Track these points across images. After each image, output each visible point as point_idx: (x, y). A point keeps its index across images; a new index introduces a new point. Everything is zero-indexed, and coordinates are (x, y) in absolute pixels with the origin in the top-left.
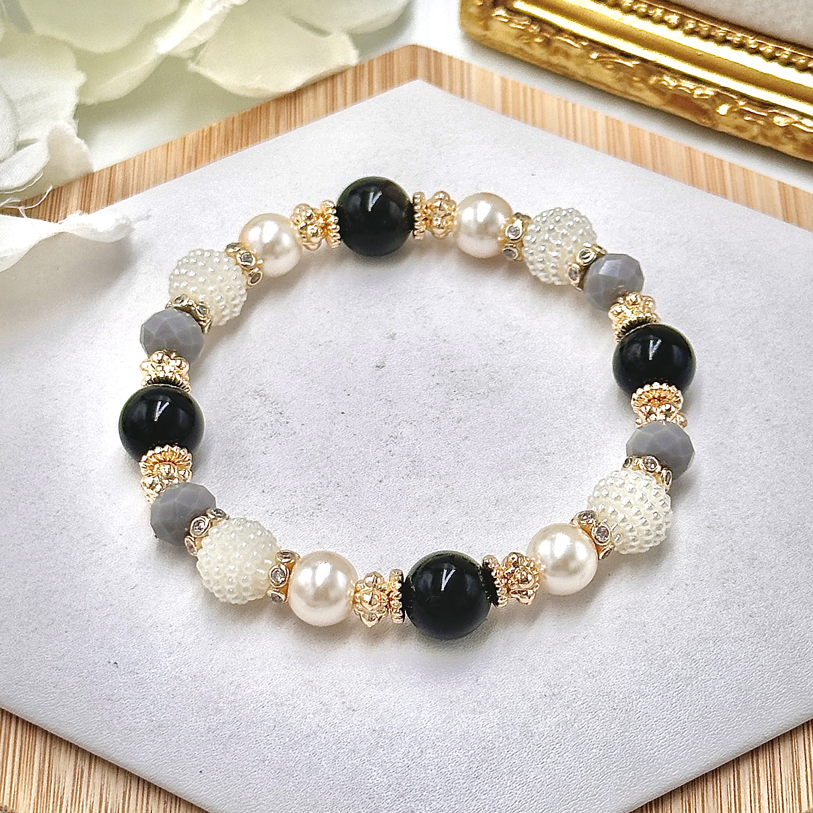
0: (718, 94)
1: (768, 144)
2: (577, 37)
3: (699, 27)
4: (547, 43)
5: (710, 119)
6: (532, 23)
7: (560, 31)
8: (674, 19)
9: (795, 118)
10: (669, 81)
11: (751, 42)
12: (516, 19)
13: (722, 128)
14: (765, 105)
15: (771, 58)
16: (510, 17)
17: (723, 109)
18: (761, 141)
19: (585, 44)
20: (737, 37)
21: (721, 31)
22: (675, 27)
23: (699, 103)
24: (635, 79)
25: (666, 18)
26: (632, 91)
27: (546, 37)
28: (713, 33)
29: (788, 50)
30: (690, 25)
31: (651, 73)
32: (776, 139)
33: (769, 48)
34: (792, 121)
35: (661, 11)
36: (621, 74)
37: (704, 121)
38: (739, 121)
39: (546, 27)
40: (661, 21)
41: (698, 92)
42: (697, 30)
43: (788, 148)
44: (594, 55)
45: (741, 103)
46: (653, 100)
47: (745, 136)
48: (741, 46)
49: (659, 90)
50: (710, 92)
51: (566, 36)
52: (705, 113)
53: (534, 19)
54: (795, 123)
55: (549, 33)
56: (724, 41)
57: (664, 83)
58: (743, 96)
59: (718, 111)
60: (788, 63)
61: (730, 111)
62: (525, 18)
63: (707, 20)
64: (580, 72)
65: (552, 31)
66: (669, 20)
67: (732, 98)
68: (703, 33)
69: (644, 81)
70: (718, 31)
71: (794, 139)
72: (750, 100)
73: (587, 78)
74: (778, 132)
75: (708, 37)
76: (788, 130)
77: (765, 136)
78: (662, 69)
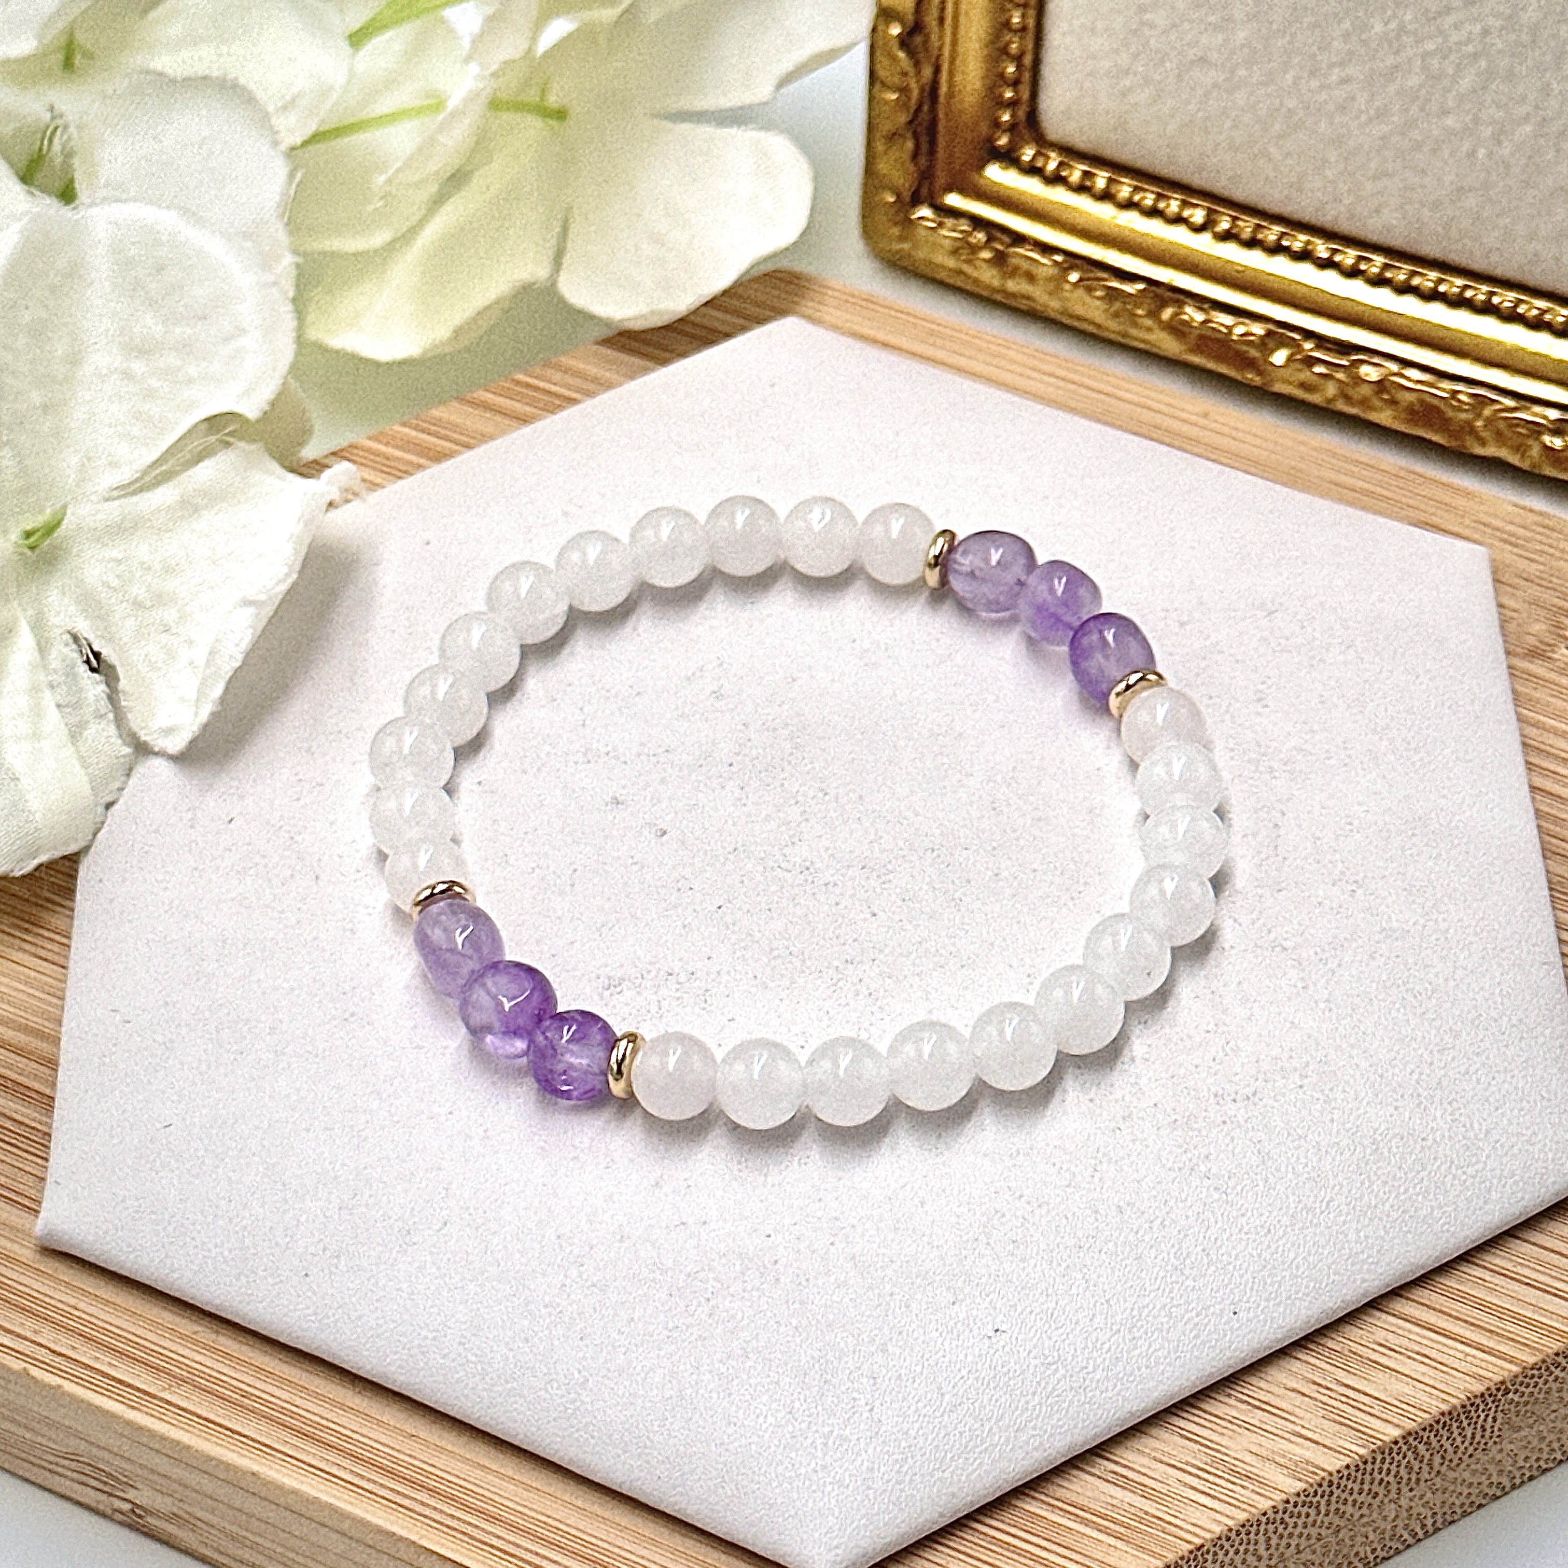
0: (1269, 333)
1: (1353, 411)
2: (1047, 249)
3: (1237, 226)
4: (1000, 259)
5: (1260, 373)
6: (975, 229)
7: (1019, 239)
8: (1198, 216)
9: (1394, 367)
10: (1193, 315)
11: (1322, 249)
12: (949, 222)
13: (1279, 388)
14: (1345, 348)
15: (1353, 273)
16: (938, 219)
17: (1280, 357)
18: (1341, 406)
19: (1059, 258)
20: (1298, 241)
21: (1272, 233)
22: (1201, 229)
23: (1240, 347)
24: (1140, 312)
25: (1186, 214)
26: (1134, 332)
27: (997, 250)
28: (1260, 236)
29: (1379, 260)
30: (1224, 225)
31: (1164, 304)
32: (1364, 403)
33: (1349, 257)
34: (1388, 372)
35: (1179, 203)
36: (1117, 305)
37: (1250, 376)
38: (1305, 375)
39: (997, 234)
40: (1178, 220)
41: (1239, 330)
42: (1235, 231)
43: (1384, 417)
44: (1074, 277)
45: (1308, 345)
46: (1170, 346)
47: (1315, 398)
48: (1304, 255)
49: (1178, 329)
50: (1258, 329)
51: (1030, 247)
52: (1250, 364)
53: (978, 222)
54: (1395, 374)
55: (1002, 243)
56: (1276, 249)
57: (1185, 317)
58: (1309, 334)
59: (1271, 360)
60: (1379, 281)
61: (1290, 360)
62: (963, 221)
63: (1250, 215)
64: (1053, 305)
65: (1006, 239)
66: (1191, 216)
67: (1293, 339)
68: (1246, 236)
69: (1154, 314)
70: (1267, 232)
71: (1393, 402)
72: (1321, 341)
73: (1065, 314)
74: (1365, 390)
75: (1252, 243)
76: (1381, 385)
77: (1347, 398)
78: (1181, 296)
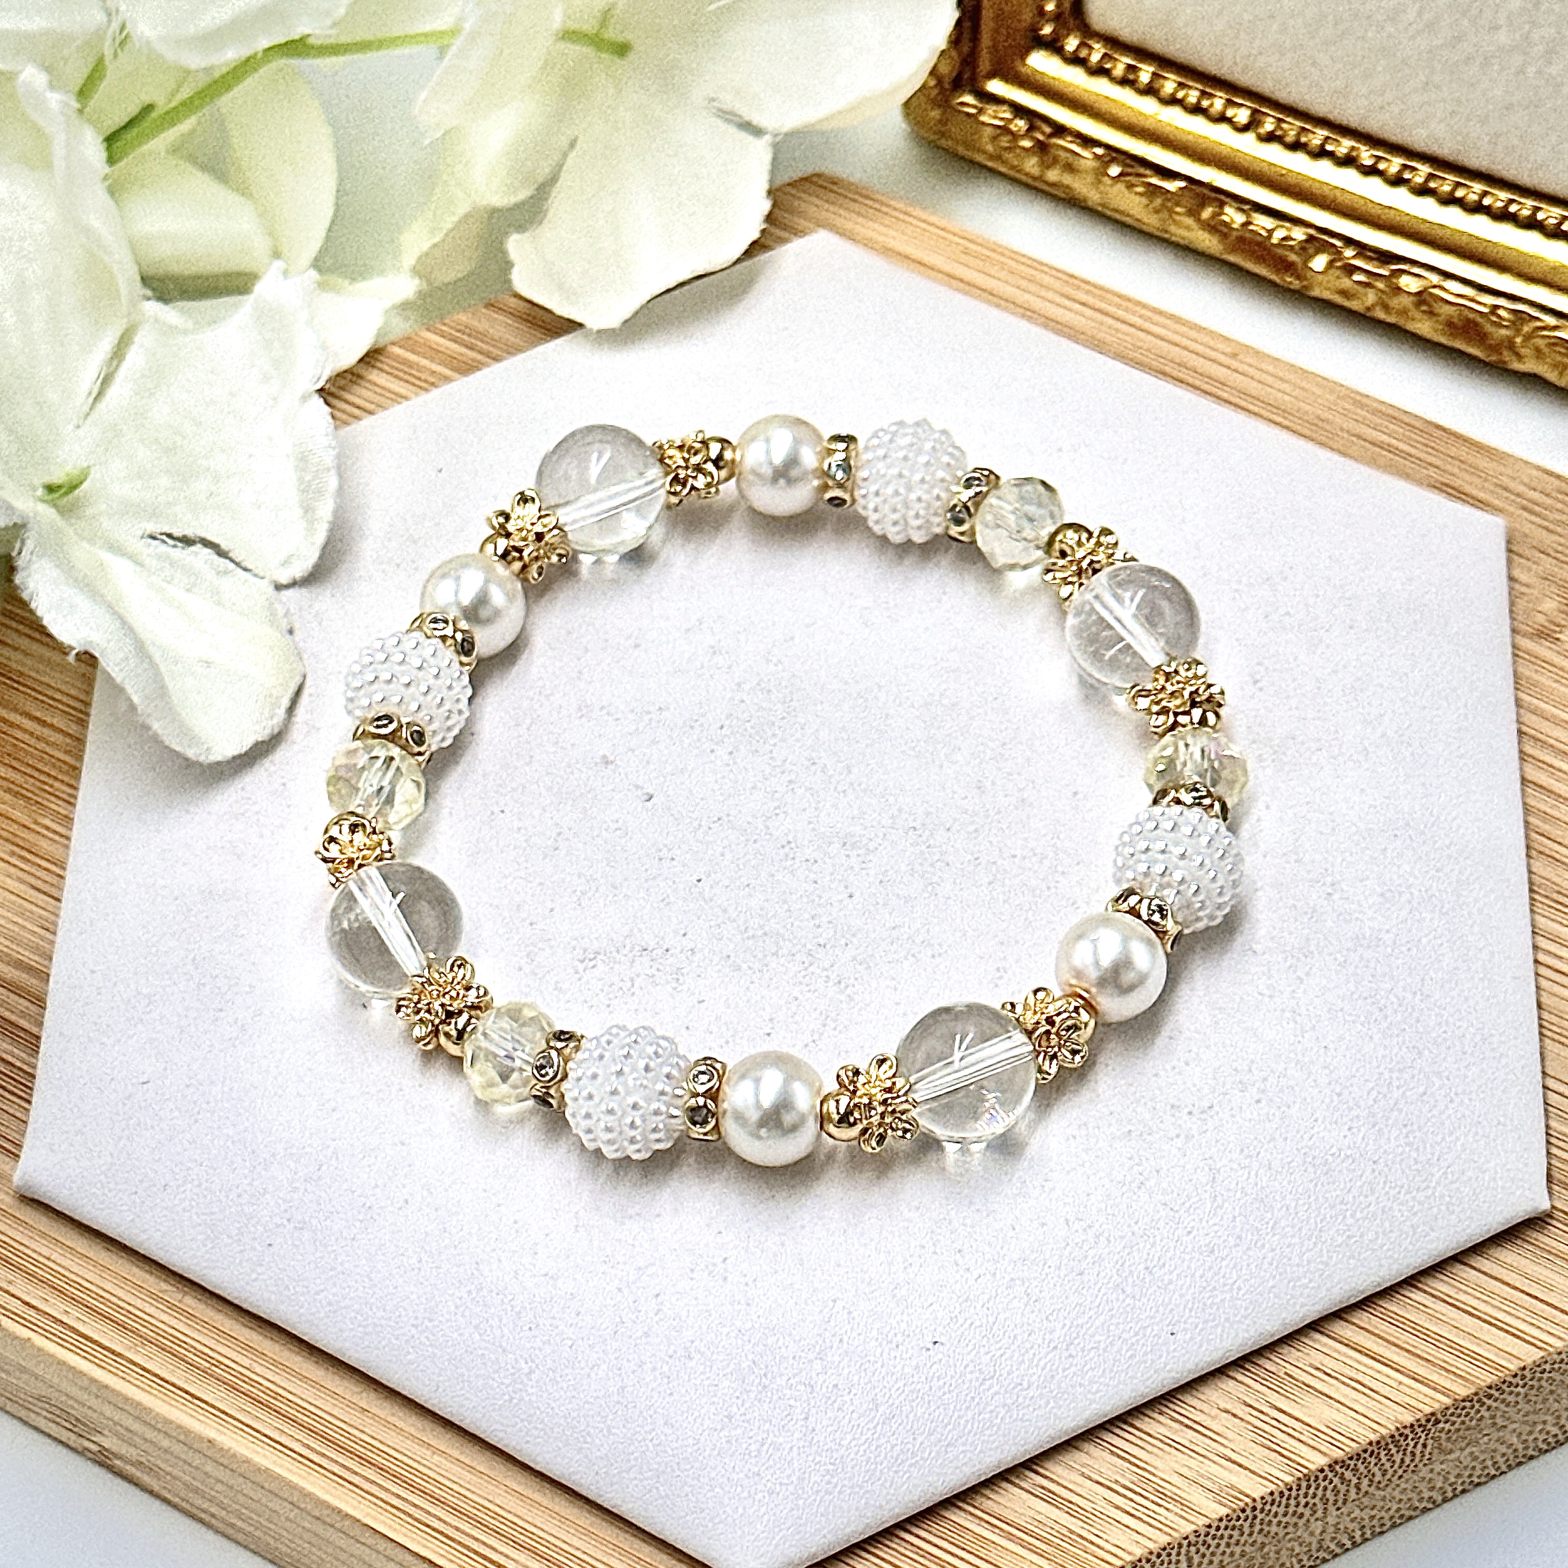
0: (1311, 239)
1: (1391, 319)
2: (1087, 141)
3: (1282, 129)
4: (1042, 148)
5: (1298, 277)
6: (1015, 117)
7: (1060, 130)
8: (1242, 116)
9: (1435, 278)
10: (1233, 216)
11: (1366, 156)
12: (991, 109)
13: (1316, 292)
14: (1386, 257)
15: (1397, 181)
16: (980, 105)
17: (1319, 262)
18: (1380, 314)
19: (1099, 151)
20: (1344, 146)
21: (1317, 136)
22: (1245, 129)
23: (1280, 251)
24: (1178, 209)
25: (1230, 113)
26: (1173, 229)
27: (1039, 141)
28: (1303, 140)
29: (1425, 169)
30: (1269, 125)
31: (1203, 202)
32: (1404, 312)
33: (1394, 164)
34: (1428, 284)
35: (1223, 101)
36: (1158, 201)
37: (1289, 279)
38: (1346, 283)
39: (1039, 123)
40: (1222, 118)
41: (1278, 235)
42: (1279, 133)
43: (1424, 327)
44: (1115, 170)
45: (1349, 253)
46: (1209, 244)
47: (1354, 305)
48: (1348, 161)
49: (1217, 228)
50: (1299, 234)
51: (1069, 139)
52: (1287, 267)
53: (1019, 110)
54: (1435, 287)
55: (1043, 133)
56: (1321, 153)
57: (1224, 218)
58: (1349, 242)
59: (1310, 265)
60: (1423, 191)
61: (1331, 264)
62: (1005, 108)
63: (1296, 118)
64: (1093, 196)
65: (1048, 130)
66: (1235, 116)
67: (1333, 245)
68: (1290, 139)
69: (1194, 213)
70: (1311, 136)
71: (1431, 313)
72: (1362, 248)
73: (1103, 205)
74: (1406, 301)
75: (1296, 146)
76: (1422, 298)
77: (1386, 308)
78: (1222, 196)
